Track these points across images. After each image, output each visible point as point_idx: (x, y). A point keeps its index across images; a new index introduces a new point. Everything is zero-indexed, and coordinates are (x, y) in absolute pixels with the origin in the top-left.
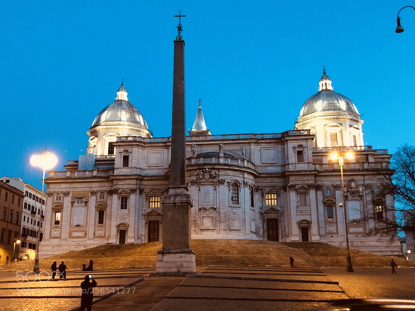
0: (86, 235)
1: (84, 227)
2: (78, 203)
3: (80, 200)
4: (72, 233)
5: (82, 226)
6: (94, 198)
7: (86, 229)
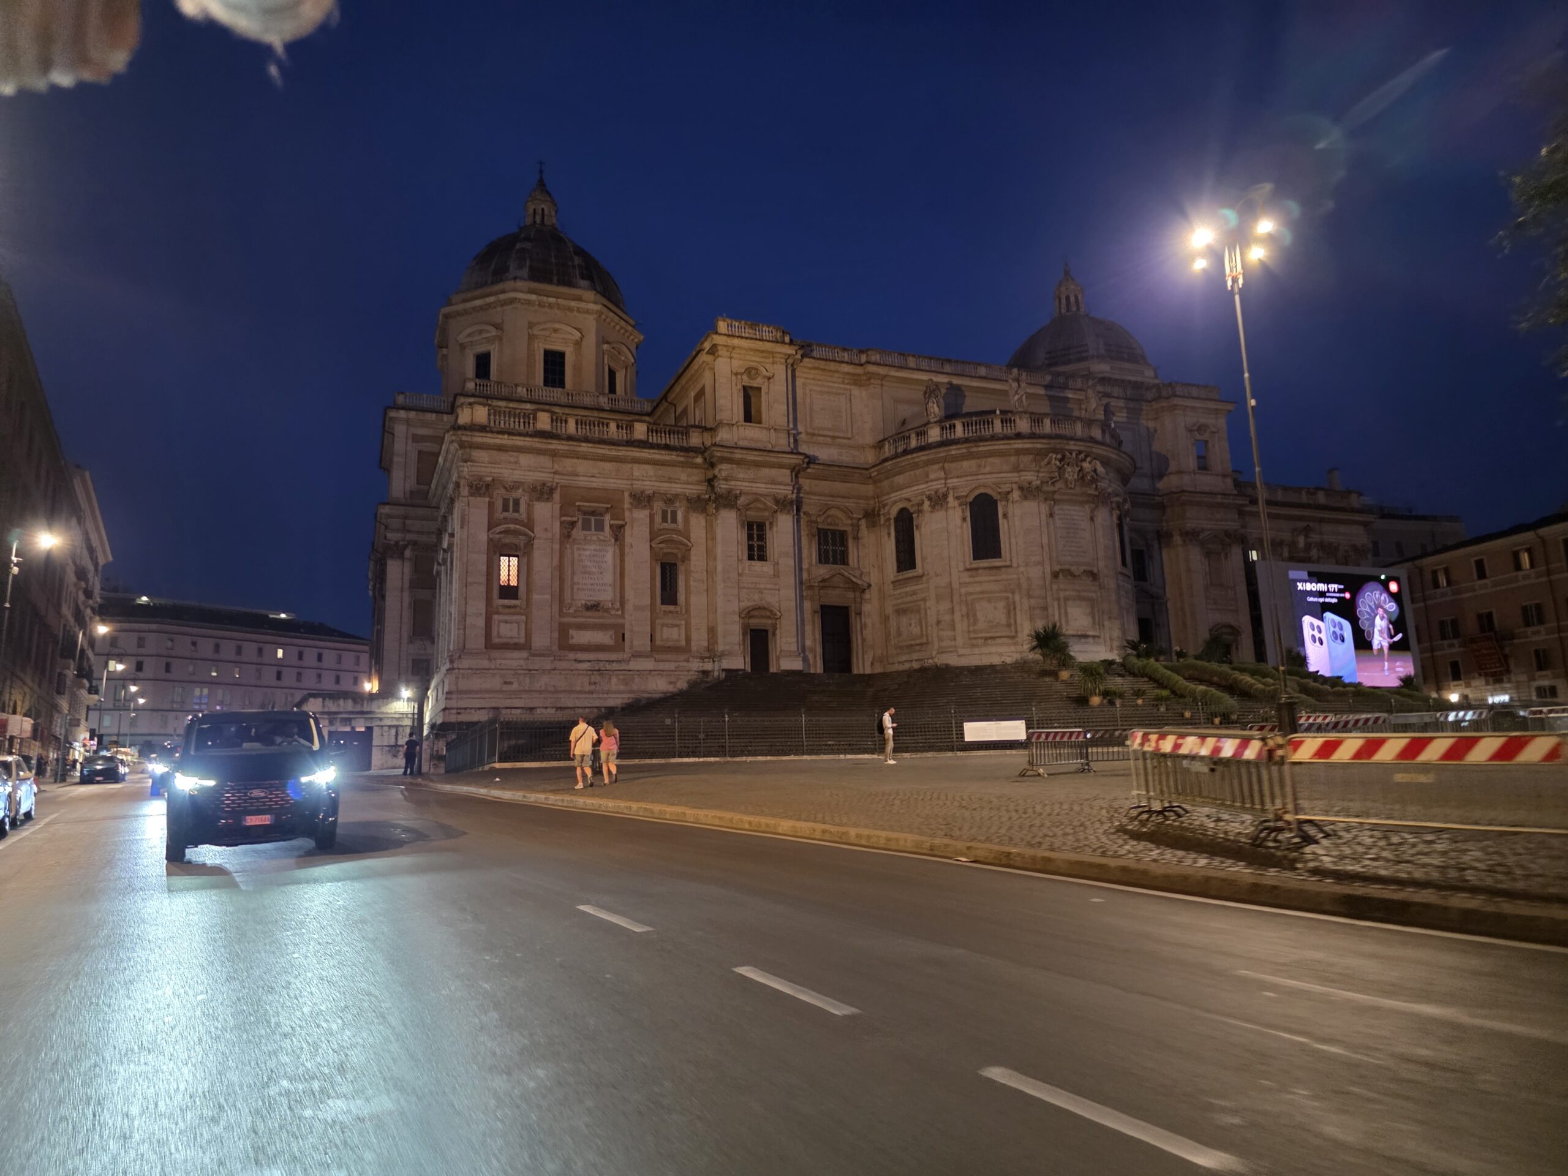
0: (624, 640)
1: (613, 612)
2: (586, 527)
3: (593, 519)
4: (571, 632)
5: (607, 610)
6: (642, 515)
7: (620, 621)
